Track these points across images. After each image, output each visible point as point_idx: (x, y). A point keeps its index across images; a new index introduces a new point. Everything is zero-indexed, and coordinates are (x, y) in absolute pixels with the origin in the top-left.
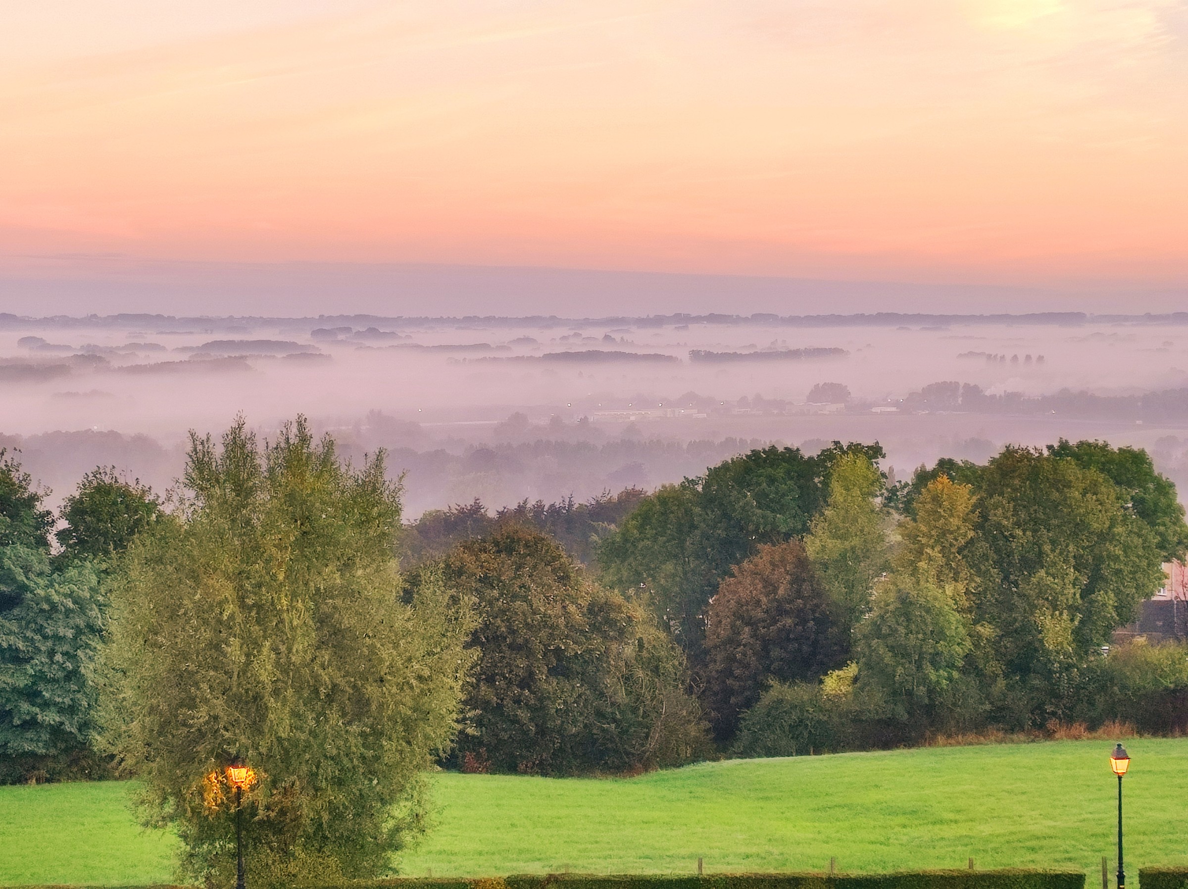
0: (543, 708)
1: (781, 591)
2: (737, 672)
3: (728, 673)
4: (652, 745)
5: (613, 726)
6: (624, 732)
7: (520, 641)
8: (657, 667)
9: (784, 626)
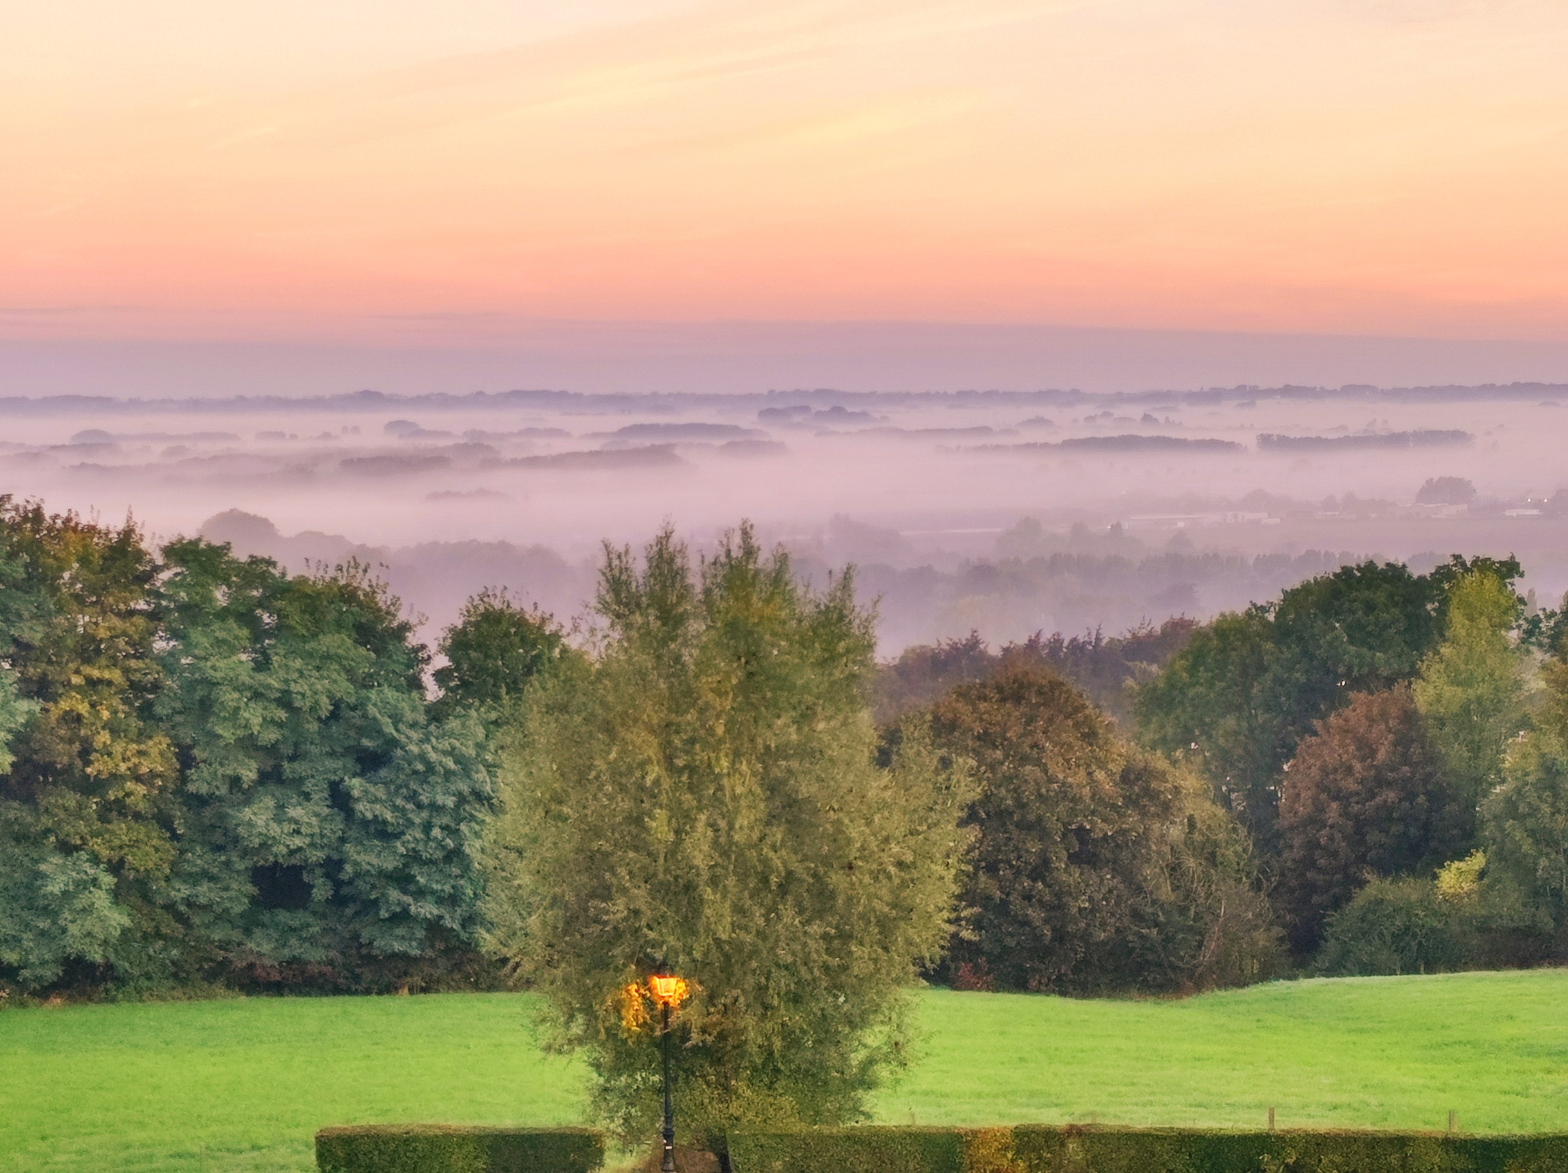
0: (1061, 907)
1: (1382, 755)
2: (1322, 862)
3: (1308, 863)
4: (1206, 956)
5: (1155, 931)
6: (1168, 939)
7: (1032, 817)
8: (1213, 855)
9: (1385, 802)
